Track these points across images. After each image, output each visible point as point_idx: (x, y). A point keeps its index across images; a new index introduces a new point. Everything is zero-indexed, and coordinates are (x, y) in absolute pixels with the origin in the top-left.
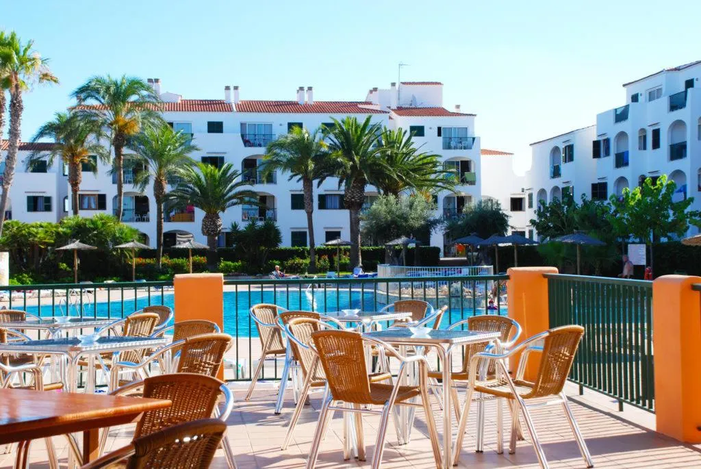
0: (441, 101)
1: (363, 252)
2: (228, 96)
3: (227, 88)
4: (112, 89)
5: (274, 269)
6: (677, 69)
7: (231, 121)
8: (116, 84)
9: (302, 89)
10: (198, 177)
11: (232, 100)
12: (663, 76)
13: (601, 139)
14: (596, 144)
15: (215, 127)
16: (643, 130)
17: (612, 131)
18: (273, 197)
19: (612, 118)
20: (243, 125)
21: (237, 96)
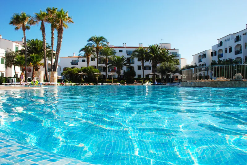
0: (170, 47)
1: (156, 79)
2: (124, 46)
3: (124, 44)
4: (96, 38)
5: (134, 81)
6: (234, 34)
7: (124, 50)
8: (97, 37)
9: (140, 44)
10: (116, 59)
11: (125, 47)
12: (231, 35)
13: (213, 52)
14: (212, 53)
15: (121, 51)
16: (226, 48)
17: (217, 49)
18: (134, 67)
19: (217, 46)
20: (127, 51)
21: (126, 45)
